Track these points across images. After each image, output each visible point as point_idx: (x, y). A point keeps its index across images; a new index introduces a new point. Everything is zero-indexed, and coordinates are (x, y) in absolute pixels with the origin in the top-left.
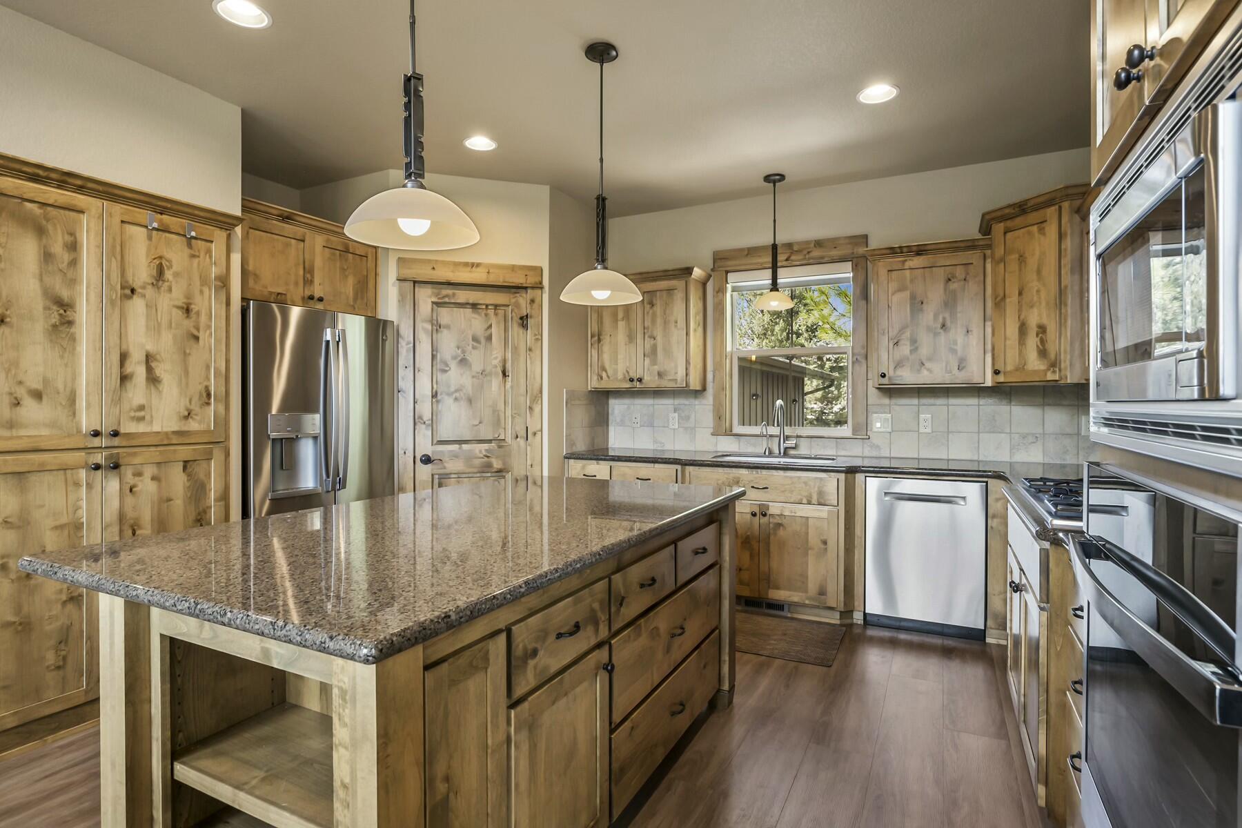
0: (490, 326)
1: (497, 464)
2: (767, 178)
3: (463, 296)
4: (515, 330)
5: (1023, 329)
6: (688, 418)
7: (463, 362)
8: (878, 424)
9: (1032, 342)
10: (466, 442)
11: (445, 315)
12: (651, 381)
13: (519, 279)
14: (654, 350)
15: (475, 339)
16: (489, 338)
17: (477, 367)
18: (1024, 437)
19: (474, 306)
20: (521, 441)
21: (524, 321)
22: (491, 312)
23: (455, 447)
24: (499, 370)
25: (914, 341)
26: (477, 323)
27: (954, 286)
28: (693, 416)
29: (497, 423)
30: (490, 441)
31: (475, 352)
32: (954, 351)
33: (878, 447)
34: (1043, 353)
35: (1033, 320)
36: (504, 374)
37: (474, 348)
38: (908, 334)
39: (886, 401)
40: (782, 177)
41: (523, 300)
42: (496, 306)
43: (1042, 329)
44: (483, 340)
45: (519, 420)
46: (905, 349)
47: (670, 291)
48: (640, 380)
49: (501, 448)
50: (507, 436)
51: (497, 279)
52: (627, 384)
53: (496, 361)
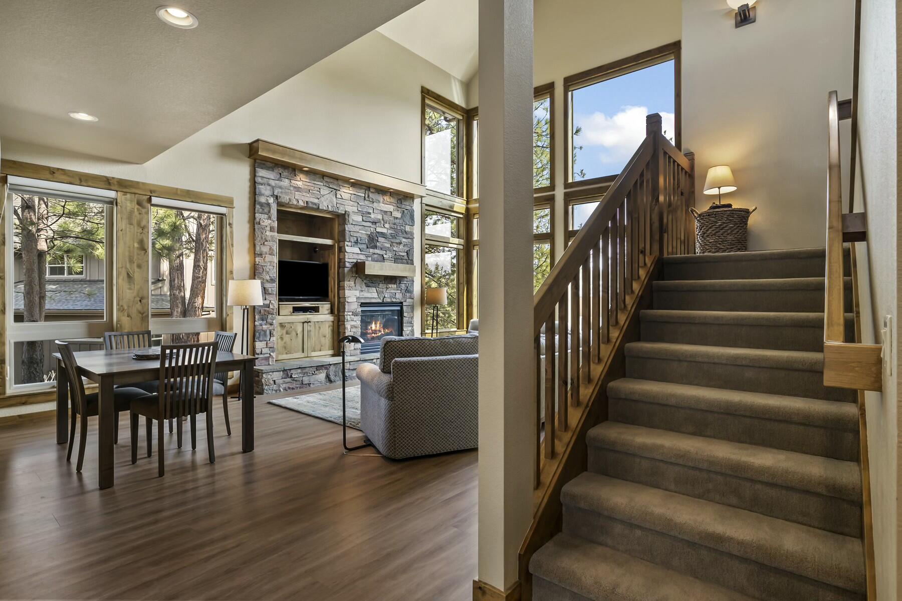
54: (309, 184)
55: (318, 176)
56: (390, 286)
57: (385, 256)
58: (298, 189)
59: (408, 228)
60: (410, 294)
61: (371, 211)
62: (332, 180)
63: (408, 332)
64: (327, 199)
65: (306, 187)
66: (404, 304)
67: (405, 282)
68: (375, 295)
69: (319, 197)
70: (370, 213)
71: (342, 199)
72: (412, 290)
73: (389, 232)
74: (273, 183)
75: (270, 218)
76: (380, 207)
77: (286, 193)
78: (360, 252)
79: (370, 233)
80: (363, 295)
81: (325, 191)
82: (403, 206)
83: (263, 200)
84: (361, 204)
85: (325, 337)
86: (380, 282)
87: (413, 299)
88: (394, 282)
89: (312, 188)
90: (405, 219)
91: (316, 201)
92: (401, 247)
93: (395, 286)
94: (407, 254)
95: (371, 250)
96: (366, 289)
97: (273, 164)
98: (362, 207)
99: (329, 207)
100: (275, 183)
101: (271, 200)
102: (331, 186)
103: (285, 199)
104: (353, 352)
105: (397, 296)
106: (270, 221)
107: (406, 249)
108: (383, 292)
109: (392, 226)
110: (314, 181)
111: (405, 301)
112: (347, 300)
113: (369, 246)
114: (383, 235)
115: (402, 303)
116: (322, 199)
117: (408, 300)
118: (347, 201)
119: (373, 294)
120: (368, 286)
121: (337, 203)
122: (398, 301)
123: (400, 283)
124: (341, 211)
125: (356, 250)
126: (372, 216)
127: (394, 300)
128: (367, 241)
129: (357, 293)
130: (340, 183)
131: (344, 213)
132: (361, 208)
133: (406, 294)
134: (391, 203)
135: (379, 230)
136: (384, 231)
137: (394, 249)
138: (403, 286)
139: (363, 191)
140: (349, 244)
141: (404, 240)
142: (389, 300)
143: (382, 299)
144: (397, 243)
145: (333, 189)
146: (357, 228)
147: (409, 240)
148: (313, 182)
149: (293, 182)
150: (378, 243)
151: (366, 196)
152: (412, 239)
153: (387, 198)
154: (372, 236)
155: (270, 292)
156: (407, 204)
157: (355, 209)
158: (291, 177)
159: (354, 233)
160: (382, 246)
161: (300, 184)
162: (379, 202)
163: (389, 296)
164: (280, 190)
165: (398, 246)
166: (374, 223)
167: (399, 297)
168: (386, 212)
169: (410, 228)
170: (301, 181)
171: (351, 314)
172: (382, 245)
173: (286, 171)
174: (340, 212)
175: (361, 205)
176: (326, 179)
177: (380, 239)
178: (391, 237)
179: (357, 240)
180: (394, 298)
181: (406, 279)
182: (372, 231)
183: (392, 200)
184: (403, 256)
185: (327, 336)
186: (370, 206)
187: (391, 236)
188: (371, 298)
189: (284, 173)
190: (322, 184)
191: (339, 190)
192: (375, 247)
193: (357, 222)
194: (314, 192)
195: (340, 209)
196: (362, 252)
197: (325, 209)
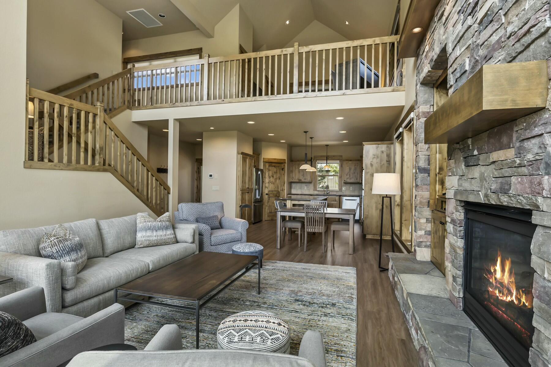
0: (277, 170)
1: (278, 195)
2: (326, 145)
3: (273, 164)
4: (281, 171)
7: (273, 176)
8: (343, 188)
10: (273, 191)
11: (270, 168)
12: (303, 180)
13: (282, 161)
14: (304, 174)
15: (275, 172)
16: (277, 172)
17: (275, 178)
19: (275, 166)
20: (282, 191)
21: (283, 169)
22: (277, 168)
23: (271, 192)
25: (350, 175)
26: (275, 170)
27: (356, 167)
28: (309, 187)
29: (278, 188)
32: (356, 177)
33: (343, 193)
36: (279, 179)
37: (275, 174)
39: (345, 185)
40: (328, 146)
41: (282, 165)
42: (278, 166)
45: (281, 187)
46: (348, 176)
48: (301, 180)
49: (278, 192)
50: (279, 190)
51: (278, 161)
52: (298, 181)
53: (278, 177)
54: (430, 39)
58: (426, 56)
65: (429, 45)
66: (535, 218)
68: (476, 185)
71: (447, 19)
74: (420, 67)
80: (464, 185)
89: (432, 41)
93: (510, 153)
103: (421, 77)
111: (539, 207)
116: (435, 46)
117: (544, 206)
120: (466, 163)
121: (444, 33)
124: (444, 39)
129: (456, 182)
131: (446, 41)
133: (538, 179)
148: (431, 32)
149: (425, 50)
158: (424, 46)
163: (497, 186)
167: (519, 189)
170: (428, 42)
171: (450, 220)
180: (504, 192)
194: (432, 44)
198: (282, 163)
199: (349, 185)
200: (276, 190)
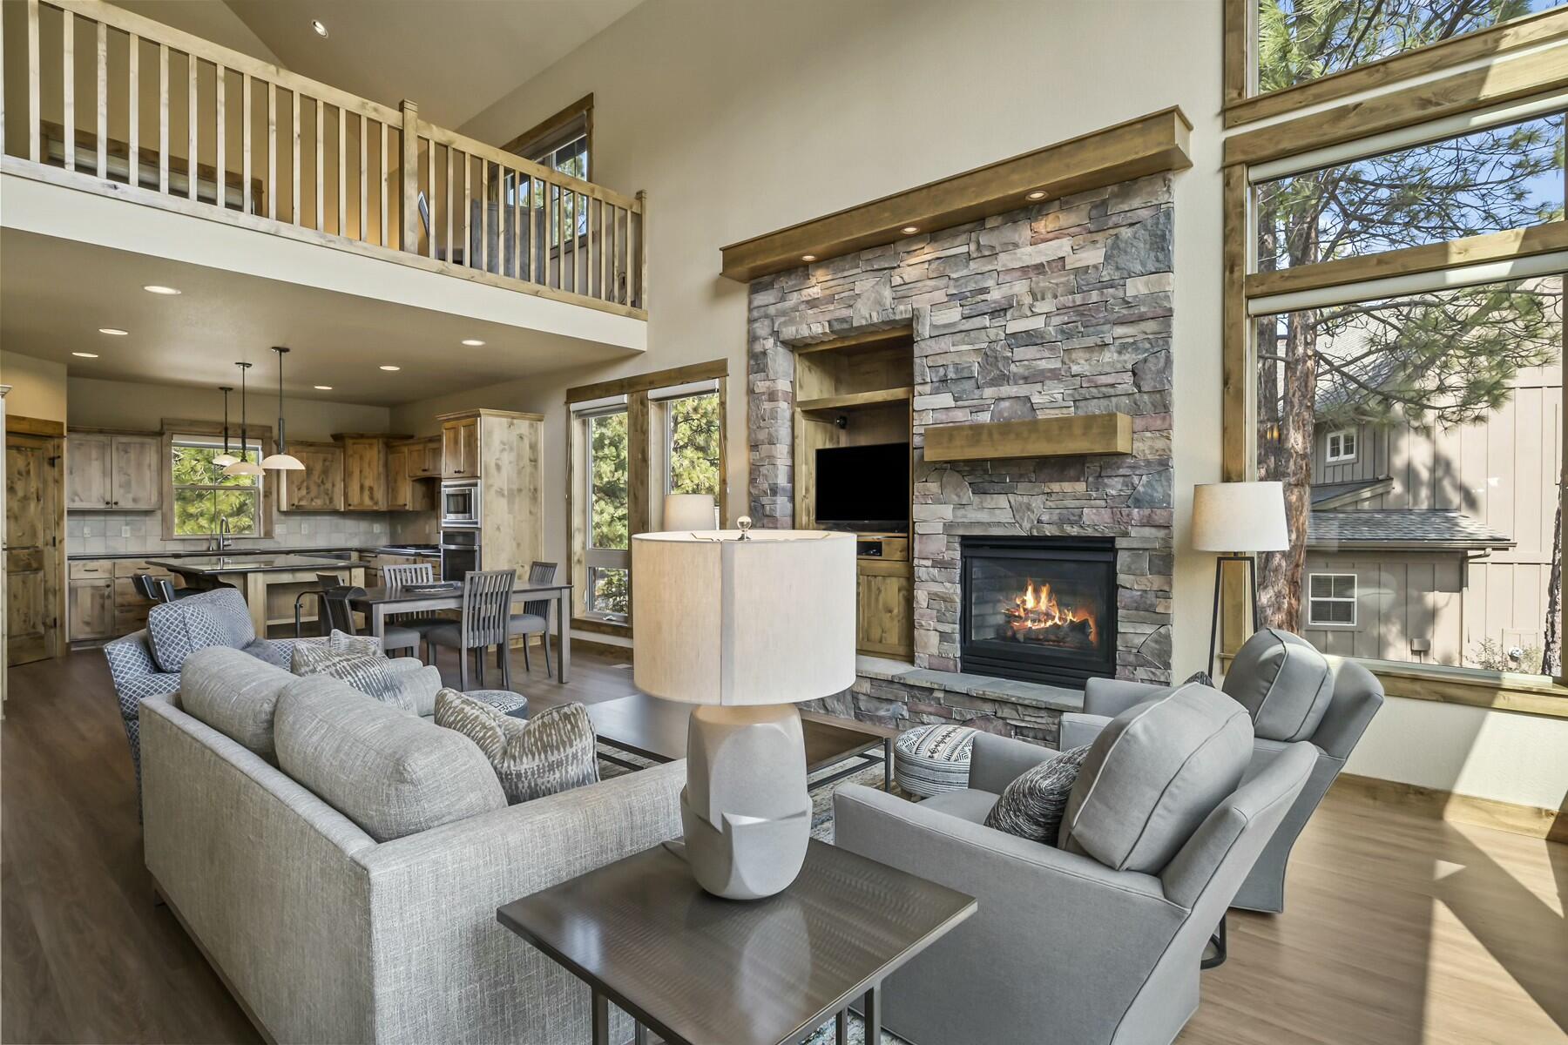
0: (29, 464)
1: (35, 565)
2: (221, 388)
3: (13, 441)
4: (47, 467)
5: (362, 487)
6: (140, 529)
8: (279, 529)
9: (367, 493)
10: (14, 548)
12: (126, 504)
13: (49, 431)
15: (20, 473)
16: (28, 472)
17: (20, 494)
18: (350, 534)
20: (50, 548)
21: (52, 461)
22: (29, 454)
24: (35, 496)
25: (308, 488)
27: (327, 463)
28: (143, 528)
29: (34, 534)
30: (28, 548)
31: (19, 483)
32: (327, 494)
33: (278, 543)
34: (372, 498)
35: (367, 483)
36: (38, 500)
37: (19, 479)
38: (305, 484)
39: (283, 518)
40: (231, 389)
41: (50, 445)
42: (32, 449)
43: (371, 489)
44: (24, 474)
45: (48, 532)
46: (304, 492)
47: (142, 445)
48: (116, 503)
49: (37, 554)
50: (40, 544)
51: (35, 429)
52: (102, 506)
53: (33, 490)
54: (832, 283)
55: (849, 257)
56: (1056, 487)
57: (1035, 399)
58: (812, 303)
59: (1136, 288)
60: (1147, 512)
61: (990, 283)
62: (878, 252)
63: (1139, 641)
64: (869, 299)
65: (828, 292)
66: (1121, 543)
67: (1122, 471)
68: (1005, 516)
69: (852, 303)
70: (985, 291)
71: (905, 284)
72: (1158, 495)
73: (1056, 320)
74: (772, 310)
75: (767, 378)
76: (1020, 259)
77: (792, 321)
78: (953, 404)
79: (986, 345)
80: (965, 516)
81: (865, 284)
82: (1115, 219)
83: (758, 348)
84: (954, 276)
85: (890, 611)
86: (1021, 476)
87: (1167, 527)
88: (1072, 473)
89: (839, 289)
90: (1122, 260)
91: (845, 313)
92: (1109, 356)
93: (1080, 487)
94: (1134, 374)
95: (989, 392)
96: (976, 499)
97: (773, 276)
98: (958, 283)
99: (874, 315)
100: (777, 310)
101: (770, 343)
102: (876, 267)
103: (789, 332)
104: (935, 662)
105: (1089, 515)
106: (768, 383)
107: (1130, 358)
108: (1029, 508)
109: (1067, 300)
110: (843, 270)
111: (1126, 534)
112: (917, 529)
113: (981, 382)
114: (1030, 338)
115: (1112, 540)
116: (859, 304)
117: (1133, 532)
118: (919, 284)
119: (997, 512)
120: (978, 490)
121: (894, 299)
122: (1090, 532)
123: (1100, 476)
124: (903, 311)
125: (946, 400)
126: (995, 295)
127: (1074, 531)
128: (976, 368)
129: (947, 512)
130: (901, 247)
131: (909, 316)
132: (955, 287)
133: (1125, 511)
134: (1059, 234)
135: (1015, 326)
136: (1037, 323)
137: (1075, 369)
138: (1114, 487)
139: (964, 238)
140: (927, 388)
141: (1120, 331)
142: (1049, 531)
143: (1027, 525)
144: (1088, 349)
145: (885, 269)
146: (945, 344)
147: (1151, 326)
148: (840, 275)
149: (805, 292)
150: (1013, 366)
151: (973, 247)
152: (1167, 315)
153: (1044, 225)
154: (994, 351)
155: (768, 513)
156: (1136, 203)
157: (940, 296)
158: (801, 284)
159: (937, 357)
160: (1026, 374)
161: (815, 291)
162: (1016, 245)
163: (1055, 518)
164: (782, 319)
165: (1095, 356)
166: (999, 311)
167: (1095, 520)
168: (1039, 268)
169: (1147, 284)
170: (819, 284)
171: (929, 563)
172: (1028, 368)
173: (793, 277)
174: (898, 317)
175: (956, 280)
176: (867, 255)
177: (1020, 353)
178: (1059, 338)
179: (945, 375)
180: (1072, 524)
181: (1130, 461)
182: (993, 337)
183: (1066, 219)
184: (1112, 386)
185: (896, 611)
186: (990, 268)
187: (1063, 332)
188: (989, 524)
189: (790, 283)
190: (859, 270)
191: (899, 266)
192: (1003, 379)
193: (945, 326)
194: (843, 295)
195: (897, 311)
196: (960, 403)
197: (864, 323)
198: (51, 437)
199: (298, 518)
200: (27, 542)
